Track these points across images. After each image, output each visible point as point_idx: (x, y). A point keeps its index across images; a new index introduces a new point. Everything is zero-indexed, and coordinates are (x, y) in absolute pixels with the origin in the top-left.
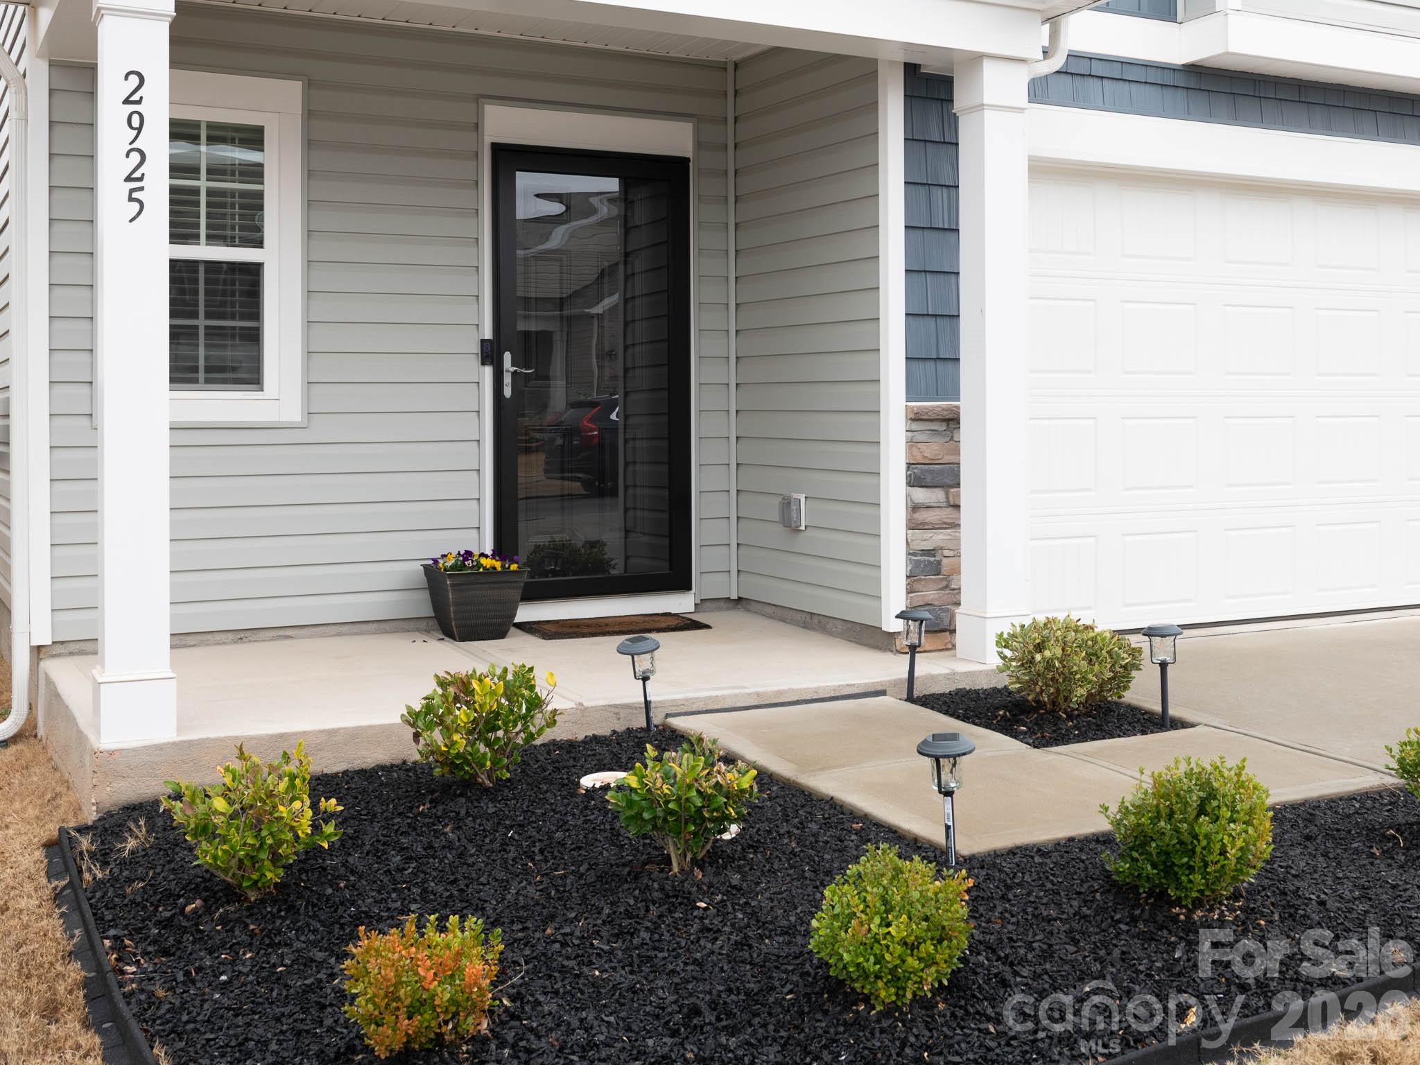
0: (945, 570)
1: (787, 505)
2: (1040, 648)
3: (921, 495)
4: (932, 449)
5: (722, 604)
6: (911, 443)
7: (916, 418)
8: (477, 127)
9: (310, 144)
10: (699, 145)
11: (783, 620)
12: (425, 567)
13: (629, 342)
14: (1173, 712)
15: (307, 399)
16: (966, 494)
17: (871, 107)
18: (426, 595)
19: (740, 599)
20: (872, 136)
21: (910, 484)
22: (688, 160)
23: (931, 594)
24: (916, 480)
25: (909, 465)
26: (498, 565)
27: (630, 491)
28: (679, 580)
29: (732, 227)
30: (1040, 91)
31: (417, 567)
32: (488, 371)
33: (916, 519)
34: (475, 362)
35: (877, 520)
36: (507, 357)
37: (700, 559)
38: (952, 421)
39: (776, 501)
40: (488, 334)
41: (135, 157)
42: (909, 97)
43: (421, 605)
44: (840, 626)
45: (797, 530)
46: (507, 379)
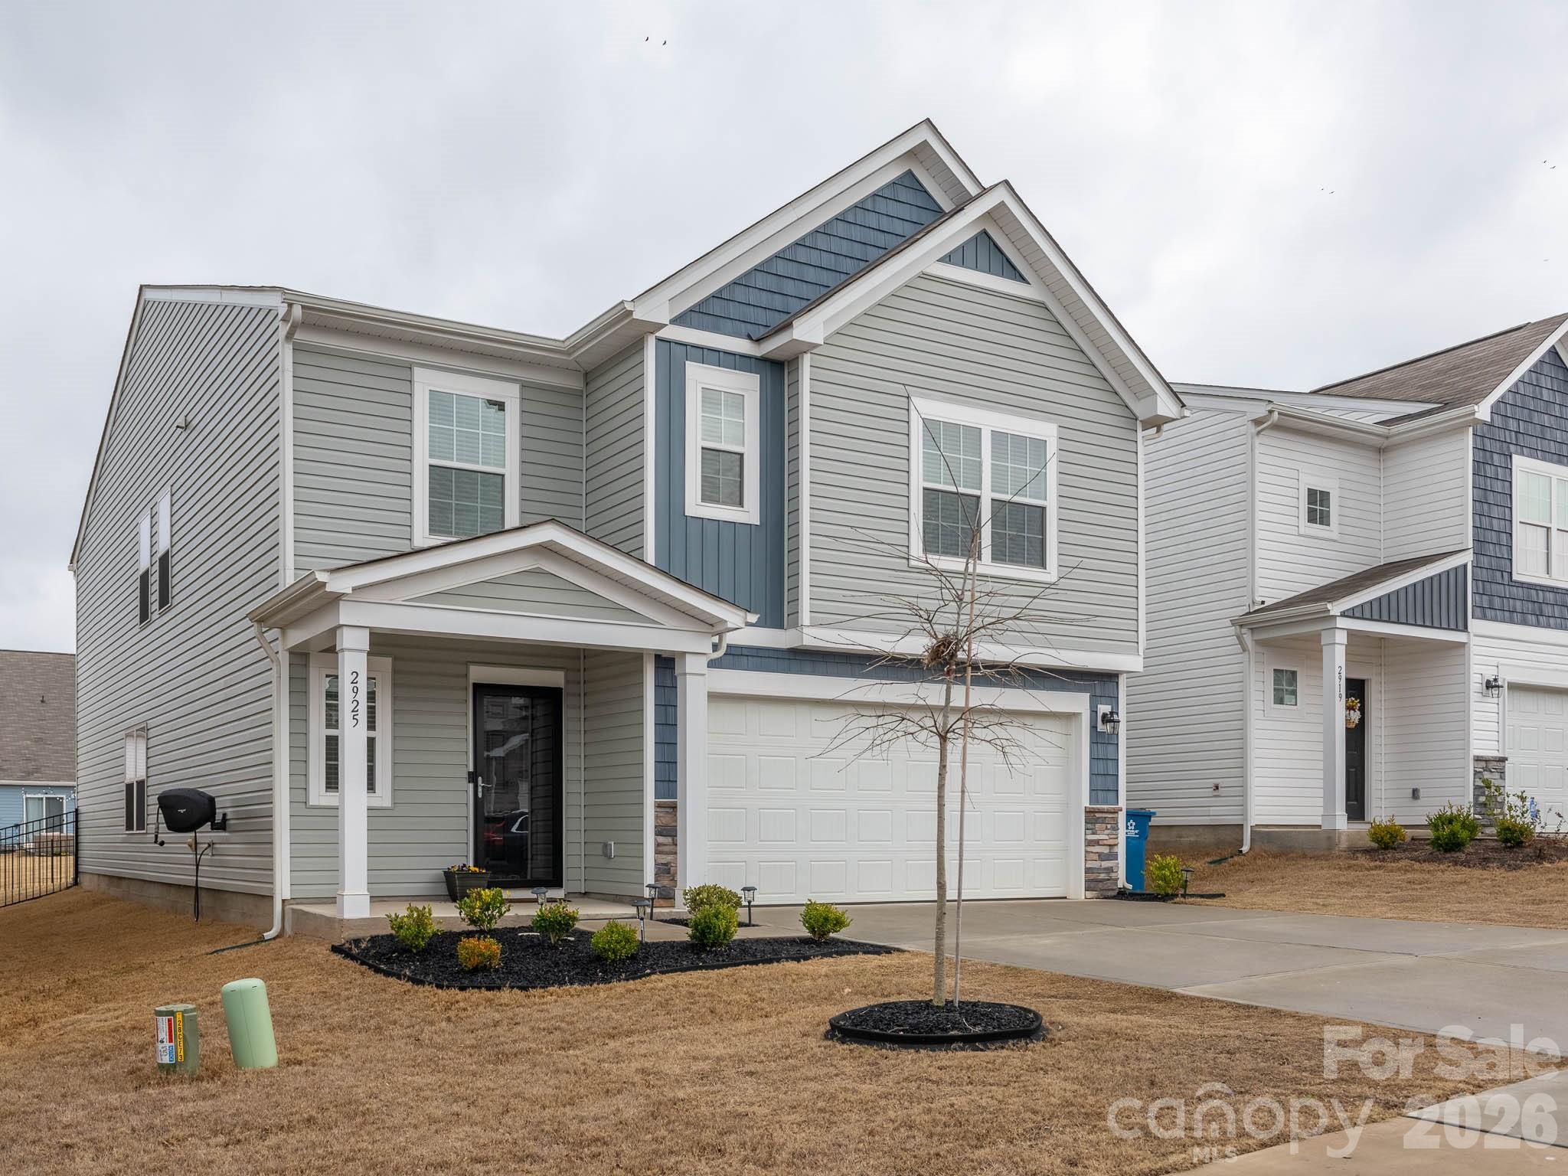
0: (672, 872)
1: (606, 846)
2: (698, 894)
3: (661, 839)
4: (666, 820)
5: (576, 895)
6: (657, 817)
7: (658, 806)
8: (466, 676)
9: (395, 685)
10: (567, 682)
11: (603, 900)
12: (445, 872)
13: (534, 773)
14: (753, 922)
15: (394, 797)
16: (679, 839)
17: (640, 671)
18: (445, 885)
19: (586, 893)
20: (641, 684)
21: (656, 835)
22: (562, 689)
23: (666, 882)
24: (658, 833)
25: (656, 827)
26: (477, 869)
27: (534, 846)
28: (557, 883)
29: (582, 720)
30: (713, 664)
31: (441, 872)
32: (471, 785)
33: (659, 849)
34: (465, 782)
35: (642, 850)
36: (480, 778)
37: (567, 874)
38: (674, 807)
39: (601, 846)
40: (471, 769)
41: (355, 703)
42: (657, 668)
43: (443, 890)
44: (628, 899)
45: (610, 858)
46: (480, 789)
